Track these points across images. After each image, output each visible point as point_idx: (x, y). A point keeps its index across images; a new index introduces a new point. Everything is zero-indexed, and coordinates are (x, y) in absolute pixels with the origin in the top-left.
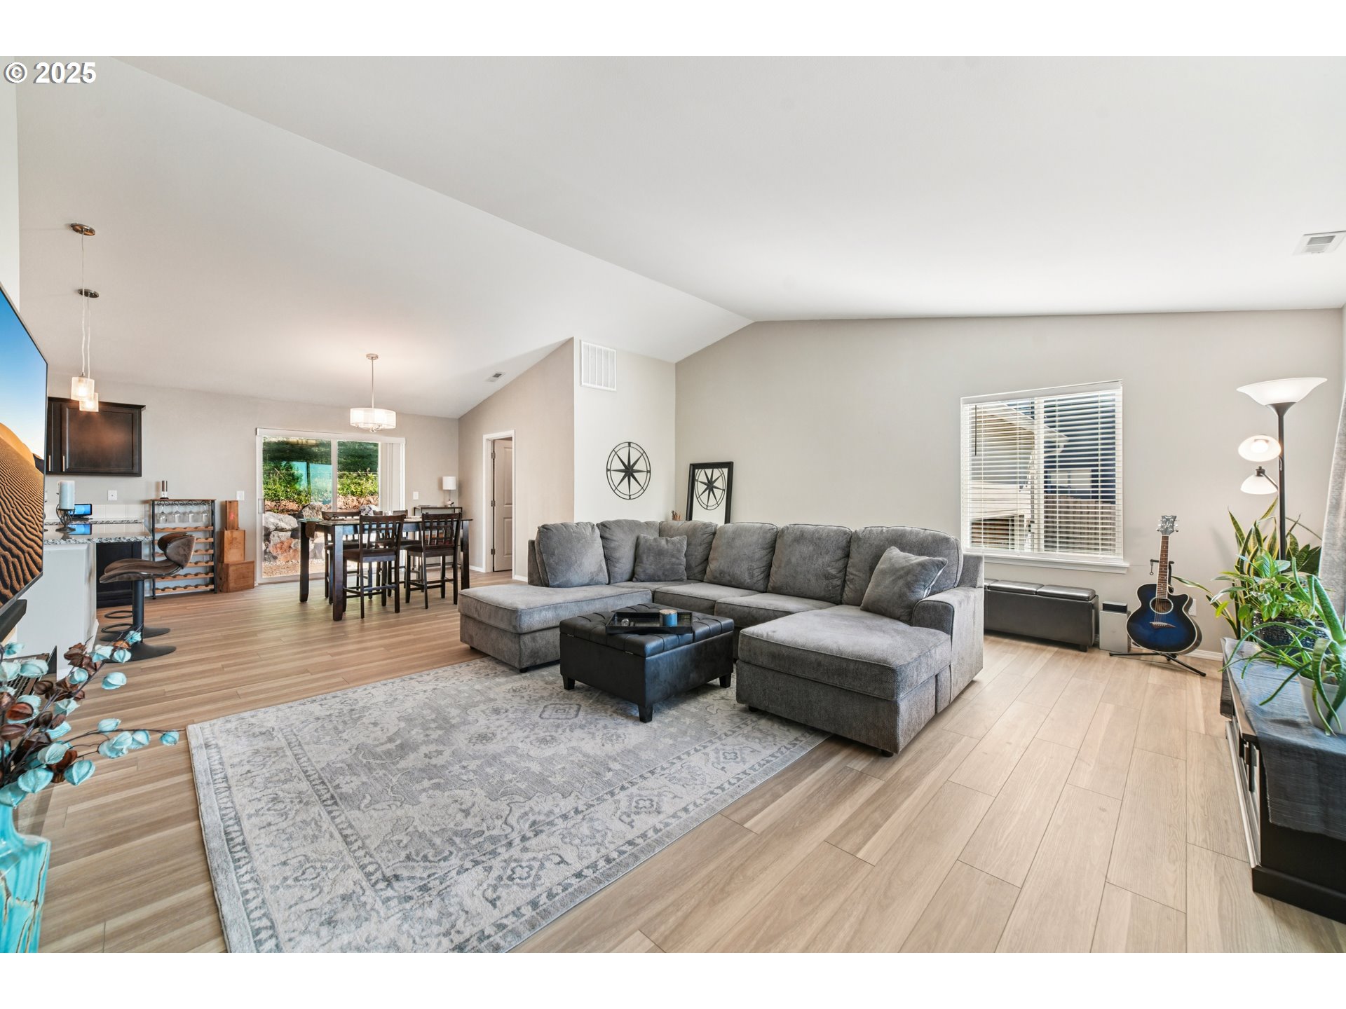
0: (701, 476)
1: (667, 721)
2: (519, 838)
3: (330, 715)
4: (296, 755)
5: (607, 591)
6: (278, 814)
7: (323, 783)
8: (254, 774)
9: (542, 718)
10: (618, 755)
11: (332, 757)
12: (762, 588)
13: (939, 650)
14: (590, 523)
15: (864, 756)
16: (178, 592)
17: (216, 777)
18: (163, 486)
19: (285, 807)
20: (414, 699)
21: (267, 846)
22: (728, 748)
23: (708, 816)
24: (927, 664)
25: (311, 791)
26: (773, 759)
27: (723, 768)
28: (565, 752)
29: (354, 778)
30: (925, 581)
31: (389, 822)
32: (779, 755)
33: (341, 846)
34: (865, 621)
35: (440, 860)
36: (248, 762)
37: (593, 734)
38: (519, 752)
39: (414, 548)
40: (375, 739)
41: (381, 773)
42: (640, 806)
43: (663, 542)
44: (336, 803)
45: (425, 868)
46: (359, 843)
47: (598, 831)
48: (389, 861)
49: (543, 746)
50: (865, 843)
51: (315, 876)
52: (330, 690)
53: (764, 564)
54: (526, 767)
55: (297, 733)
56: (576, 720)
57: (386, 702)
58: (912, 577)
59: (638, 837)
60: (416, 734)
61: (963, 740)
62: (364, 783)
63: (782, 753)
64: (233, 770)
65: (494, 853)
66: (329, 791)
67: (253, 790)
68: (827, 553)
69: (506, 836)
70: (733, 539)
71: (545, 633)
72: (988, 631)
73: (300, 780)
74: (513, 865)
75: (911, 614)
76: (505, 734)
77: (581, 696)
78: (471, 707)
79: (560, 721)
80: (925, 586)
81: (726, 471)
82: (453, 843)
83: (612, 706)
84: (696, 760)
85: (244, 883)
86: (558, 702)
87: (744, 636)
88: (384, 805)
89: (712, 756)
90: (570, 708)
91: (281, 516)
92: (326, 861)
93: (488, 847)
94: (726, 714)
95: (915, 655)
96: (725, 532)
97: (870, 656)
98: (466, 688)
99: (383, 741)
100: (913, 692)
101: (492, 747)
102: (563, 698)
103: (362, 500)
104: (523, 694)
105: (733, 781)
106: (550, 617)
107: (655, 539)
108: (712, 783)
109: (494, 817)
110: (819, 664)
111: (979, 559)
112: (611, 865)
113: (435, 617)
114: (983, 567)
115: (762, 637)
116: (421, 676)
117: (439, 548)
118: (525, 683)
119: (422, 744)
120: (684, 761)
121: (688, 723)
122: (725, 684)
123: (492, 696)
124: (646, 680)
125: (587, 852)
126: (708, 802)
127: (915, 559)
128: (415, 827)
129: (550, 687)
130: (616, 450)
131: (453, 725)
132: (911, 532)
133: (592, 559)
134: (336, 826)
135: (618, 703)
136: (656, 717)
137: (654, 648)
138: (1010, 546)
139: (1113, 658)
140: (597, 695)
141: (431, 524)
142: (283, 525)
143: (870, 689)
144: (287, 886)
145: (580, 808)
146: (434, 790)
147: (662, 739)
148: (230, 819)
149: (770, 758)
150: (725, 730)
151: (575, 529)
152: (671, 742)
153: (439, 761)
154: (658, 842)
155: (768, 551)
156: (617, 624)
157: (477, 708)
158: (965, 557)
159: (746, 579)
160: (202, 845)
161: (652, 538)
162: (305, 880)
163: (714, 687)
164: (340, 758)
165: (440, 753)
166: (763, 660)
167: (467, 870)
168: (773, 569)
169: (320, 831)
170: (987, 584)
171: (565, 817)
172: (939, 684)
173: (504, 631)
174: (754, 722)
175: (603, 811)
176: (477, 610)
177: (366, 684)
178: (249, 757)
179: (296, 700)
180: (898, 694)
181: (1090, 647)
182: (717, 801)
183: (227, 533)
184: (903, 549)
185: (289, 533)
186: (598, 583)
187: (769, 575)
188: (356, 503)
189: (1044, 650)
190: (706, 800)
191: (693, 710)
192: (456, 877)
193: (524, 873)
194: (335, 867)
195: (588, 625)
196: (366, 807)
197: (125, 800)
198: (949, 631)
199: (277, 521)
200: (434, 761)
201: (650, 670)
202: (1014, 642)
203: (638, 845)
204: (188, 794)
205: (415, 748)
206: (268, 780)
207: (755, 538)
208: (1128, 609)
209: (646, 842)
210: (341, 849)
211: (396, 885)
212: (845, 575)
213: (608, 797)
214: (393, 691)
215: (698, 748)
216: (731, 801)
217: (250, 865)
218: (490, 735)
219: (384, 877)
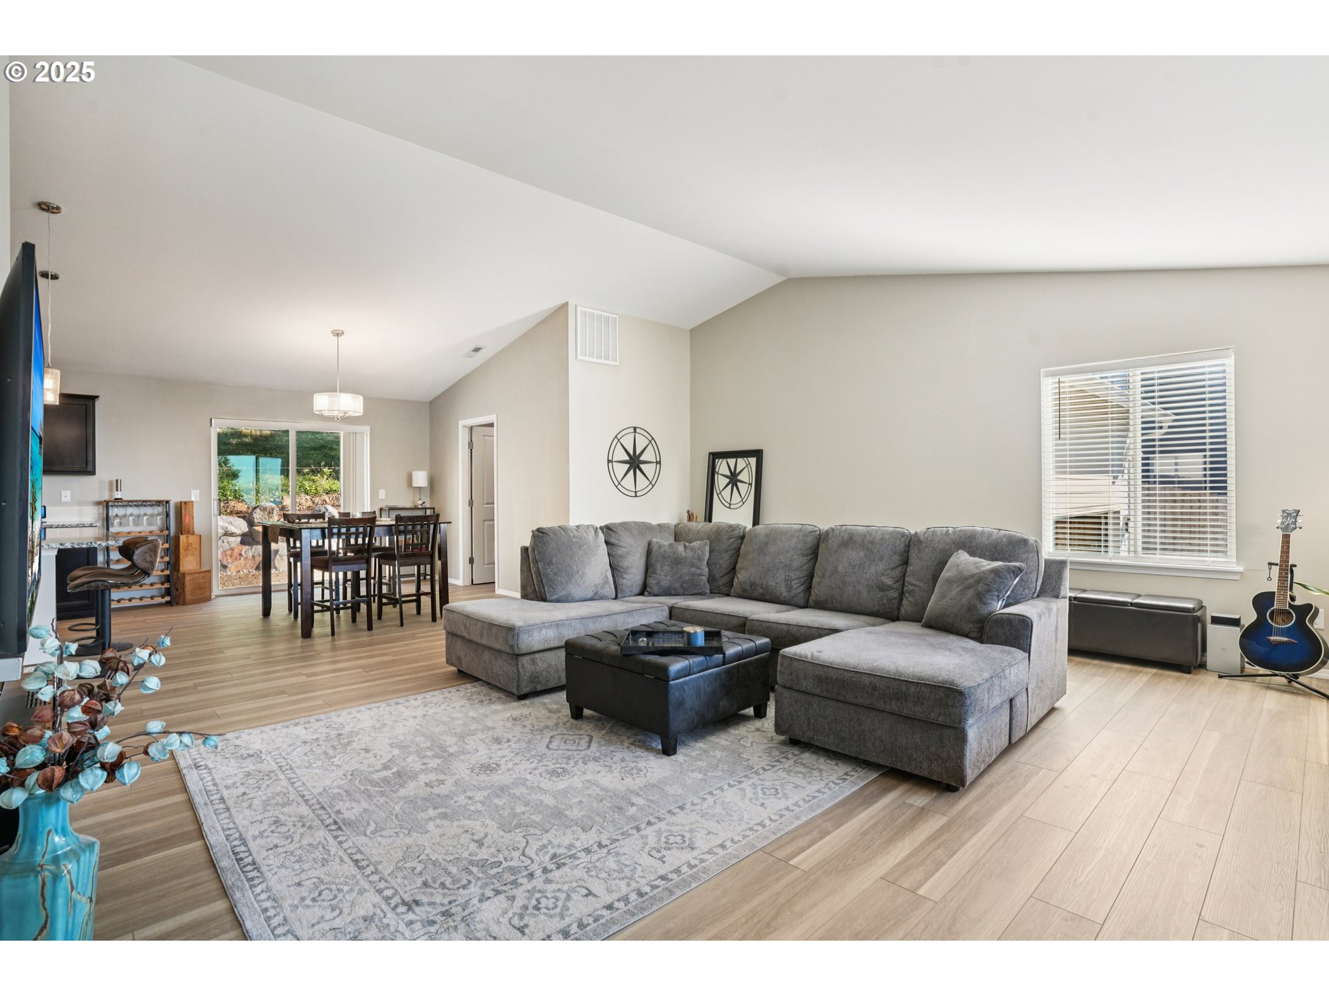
0: (723, 467)
1: (694, 754)
2: (540, 870)
3: (317, 739)
4: (289, 779)
5: (616, 606)
6: (283, 837)
7: (323, 808)
8: (250, 796)
9: (550, 749)
10: (640, 789)
11: (328, 782)
12: (802, 602)
13: (1014, 670)
14: (592, 526)
15: (925, 791)
16: (134, 603)
17: (212, 798)
18: (117, 485)
19: (289, 830)
20: (404, 726)
21: (279, 868)
22: (767, 784)
23: (748, 853)
24: (1000, 686)
25: (311, 816)
26: (820, 795)
27: (762, 805)
28: (580, 785)
29: (354, 804)
30: (999, 591)
31: (399, 850)
32: (826, 790)
33: (354, 870)
34: (928, 639)
35: (459, 888)
36: (242, 784)
37: (610, 767)
38: (529, 783)
39: (387, 556)
40: (369, 766)
41: (382, 800)
42: (670, 842)
43: (681, 548)
44: (340, 828)
45: (444, 895)
46: (371, 868)
47: (626, 866)
48: (405, 886)
49: (554, 778)
50: (926, 880)
51: (332, 897)
52: (312, 713)
53: (805, 573)
54: (538, 800)
55: (286, 757)
56: (588, 752)
57: (373, 727)
58: (984, 586)
59: (671, 872)
60: (413, 762)
61: (1041, 773)
62: (365, 810)
63: (830, 789)
64: (228, 792)
65: (515, 883)
66: (330, 817)
67: (252, 812)
68: (881, 559)
69: (526, 867)
70: (766, 544)
71: (546, 654)
72: (1073, 651)
73: (298, 804)
74: (538, 895)
75: (981, 630)
76: (510, 765)
77: (591, 726)
78: (469, 735)
79: (570, 753)
80: (998, 596)
81: (753, 461)
82: (471, 873)
83: (629, 738)
84: (730, 795)
85: (262, 901)
86: (565, 732)
87: (784, 656)
88: (391, 832)
89: (749, 791)
90: (580, 739)
91: (231, 518)
92: (341, 884)
93: (508, 877)
94: (763, 747)
95: (986, 675)
96: (756, 536)
97: (934, 677)
98: (460, 715)
99: (378, 768)
100: (984, 719)
101: (498, 778)
102: (571, 728)
103: (317, 500)
104: (525, 723)
105: (774, 818)
106: (550, 637)
107: (670, 544)
108: (750, 819)
109: (510, 848)
110: (874, 688)
111: (1062, 564)
112: (644, 899)
113: (414, 637)
114: (1067, 574)
115: (806, 658)
116: (408, 701)
117: (414, 555)
118: (525, 711)
119: (420, 773)
120: (716, 797)
121: (718, 756)
122: (760, 714)
123: (489, 724)
124: (670, 708)
125: (616, 885)
126: (747, 839)
127: (987, 565)
128: (427, 855)
129: (555, 716)
130: (619, 437)
131: (452, 754)
132: (983, 533)
133: (596, 568)
134: (345, 850)
135: (636, 735)
136: (681, 750)
137: (678, 671)
138: (1103, 549)
139: (1222, 680)
140: (610, 725)
141: (405, 528)
142: (232, 529)
143: (933, 715)
144: (306, 905)
145: (604, 843)
146: (441, 819)
147: (689, 774)
148: (236, 839)
149: (816, 794)
150: (763, 764)
151: (575, 533)
152: (700, 776)
153: (443, 790)
154: (694, 877)
155: (809, 557)
156: (631, 643)
157: (474, 737)
158: (1046, 561)
159: (783, 591)
160: (212, 864)
161: (667, 543)
162: (323, 900)
163: (746, 718)
164: (335, 784)
165: (442, 782)
166: (807, 685)
167: (489, 898)
168: (816, 579)
169: (329, 855)
170: (1073, 595)
171: (588, 851)
172: (1014, 710)
173: (500, 651)
174: (796, 755)
175: (630, 846)
176: (465, 627)
177: (349, 708)
178: (242, 779)
179: (278, 722)
180: (966, 720)
181: (1194, 668)
182: (757, 837)
183: (183, 538)
184: (972, 554)
185: (239, 538)
186: (603, 598)
187: (811, 587)
188: (310, 503)
189: (1141, 672)
190: (745, 837)
191: (723, 742)
192: (478, 905)
193: (551, 903)
194: (351, 891)
195: (599, 645)
196: (372, 833)
197: (126, 817)
198: (1027, 649)
199: (226, 525)
200: (436, 790)
201: (674, 695)
202: (1104, 663)
203: (671, 880)
204: (187, 814)
205: (414, 776)
206: (266, 803)
207: (793, 542)
208: (1242, 622)
209: (680, 878)
210: (354, 873)
211: (417, 909)
212: (903, 585)
213: (634, 831)
214: (379, 716)
215: (732, 783)
216: (773, 838)
217: (264, 884)
218: (494, 766)
219: (403, 901)
